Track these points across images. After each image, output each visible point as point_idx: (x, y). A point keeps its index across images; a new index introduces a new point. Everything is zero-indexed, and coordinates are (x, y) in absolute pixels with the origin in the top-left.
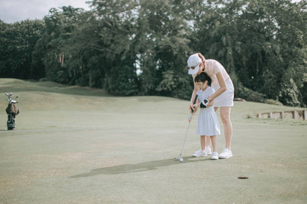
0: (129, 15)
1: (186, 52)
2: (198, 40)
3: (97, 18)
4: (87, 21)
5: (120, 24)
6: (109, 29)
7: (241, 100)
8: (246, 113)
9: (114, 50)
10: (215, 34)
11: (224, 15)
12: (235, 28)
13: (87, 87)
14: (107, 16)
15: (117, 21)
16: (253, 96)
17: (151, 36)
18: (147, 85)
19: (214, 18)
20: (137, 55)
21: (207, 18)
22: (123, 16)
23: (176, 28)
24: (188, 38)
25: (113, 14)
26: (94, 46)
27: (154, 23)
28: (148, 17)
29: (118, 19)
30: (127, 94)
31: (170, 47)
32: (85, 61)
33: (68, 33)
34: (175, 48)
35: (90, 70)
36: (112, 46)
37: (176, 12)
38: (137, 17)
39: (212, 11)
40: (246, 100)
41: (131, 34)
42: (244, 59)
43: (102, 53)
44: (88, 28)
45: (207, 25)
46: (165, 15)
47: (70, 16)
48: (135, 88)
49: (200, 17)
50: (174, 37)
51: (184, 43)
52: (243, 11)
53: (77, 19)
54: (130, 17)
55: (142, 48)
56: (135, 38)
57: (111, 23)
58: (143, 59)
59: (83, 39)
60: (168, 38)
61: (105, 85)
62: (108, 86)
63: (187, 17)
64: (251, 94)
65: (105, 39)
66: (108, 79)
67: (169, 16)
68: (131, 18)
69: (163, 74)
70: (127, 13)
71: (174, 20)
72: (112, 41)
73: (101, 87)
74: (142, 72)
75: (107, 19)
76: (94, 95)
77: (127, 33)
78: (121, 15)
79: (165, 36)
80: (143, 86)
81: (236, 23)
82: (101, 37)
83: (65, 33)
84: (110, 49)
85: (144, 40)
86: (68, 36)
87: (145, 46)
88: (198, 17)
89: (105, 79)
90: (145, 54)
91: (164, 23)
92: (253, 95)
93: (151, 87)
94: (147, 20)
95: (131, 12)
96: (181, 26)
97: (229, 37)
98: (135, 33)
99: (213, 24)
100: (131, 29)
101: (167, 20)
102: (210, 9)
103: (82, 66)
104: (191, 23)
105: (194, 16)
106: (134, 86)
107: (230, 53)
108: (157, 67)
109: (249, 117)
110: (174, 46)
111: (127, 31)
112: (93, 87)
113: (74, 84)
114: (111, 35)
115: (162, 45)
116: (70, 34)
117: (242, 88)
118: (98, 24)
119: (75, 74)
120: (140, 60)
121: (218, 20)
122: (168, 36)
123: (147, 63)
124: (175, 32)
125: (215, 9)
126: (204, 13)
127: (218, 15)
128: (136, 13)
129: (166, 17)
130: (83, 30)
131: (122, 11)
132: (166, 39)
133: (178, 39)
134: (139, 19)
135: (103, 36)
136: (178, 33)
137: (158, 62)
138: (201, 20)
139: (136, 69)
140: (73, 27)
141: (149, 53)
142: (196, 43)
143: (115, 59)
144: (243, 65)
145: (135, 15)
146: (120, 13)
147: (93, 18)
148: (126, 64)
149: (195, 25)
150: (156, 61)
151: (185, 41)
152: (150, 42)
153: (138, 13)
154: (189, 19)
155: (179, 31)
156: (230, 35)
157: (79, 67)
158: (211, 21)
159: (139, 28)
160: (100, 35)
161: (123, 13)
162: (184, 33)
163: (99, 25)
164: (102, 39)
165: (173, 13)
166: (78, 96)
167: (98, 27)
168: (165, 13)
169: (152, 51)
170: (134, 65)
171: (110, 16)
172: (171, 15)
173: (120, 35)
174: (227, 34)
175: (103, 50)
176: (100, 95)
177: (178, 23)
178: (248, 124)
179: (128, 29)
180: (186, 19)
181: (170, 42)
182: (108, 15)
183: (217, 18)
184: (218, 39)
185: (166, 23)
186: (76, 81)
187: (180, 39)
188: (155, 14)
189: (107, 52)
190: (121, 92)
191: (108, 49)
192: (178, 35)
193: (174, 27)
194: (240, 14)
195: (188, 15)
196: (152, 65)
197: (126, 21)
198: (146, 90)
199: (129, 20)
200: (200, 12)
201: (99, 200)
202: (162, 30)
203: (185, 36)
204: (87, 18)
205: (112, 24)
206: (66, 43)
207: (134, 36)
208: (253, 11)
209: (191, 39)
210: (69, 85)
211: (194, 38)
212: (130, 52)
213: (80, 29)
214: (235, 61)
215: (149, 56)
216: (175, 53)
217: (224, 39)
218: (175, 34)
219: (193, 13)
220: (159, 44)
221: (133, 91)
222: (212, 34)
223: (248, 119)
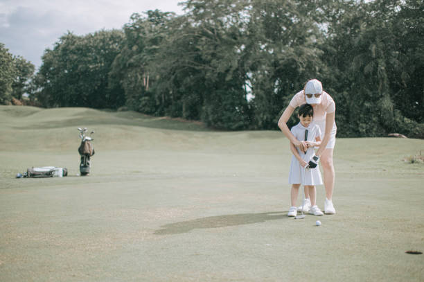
0: (236, 19)
1: (317, 68)
2: (335, 50)
3: (193, 25)
4: (180, 29)
5: (224, 32)
6: (209, 39)
7: (400, 137)
8: (409, 156)
9: (216, 68)
10: (360, 41)
11: (373, 13)
12: (390, 32)
13: (179, 119)
14: (206, 21)
15: (220, 28)
16: (417, 131)
17: (267, 48)
18: (261, 115)
19: (359, 18)
20: (247, 74)
21: (348, 19)
22: (228, 21)
23: (302, 34)
24: (319, 47)
25: (214, 18)
26: (189, 63)
27: (272, 29)
28: (262, 20)
29: (222, 25)
30: (233, 127)
31: (295, 61)
32: (177, 83)
33: (154, 47)
34: (301, 63)
35: (185, 95)
36: (214, 61)
37: (302, 12)
38: (247, 21)
39: (355, 8)
40: (406, 135)
41: (239, 44)
42: (404, 75)
43: (199, 72)
44: (180, 39)
45: (348, 28)
46: (286, 17)
47: (157, 23)
48: (246, 119)
49: (337, 17)
50: (301, 47)
51: (314, 55)
52: (402, 7)
53: (166, 27)
54: (237, 22)
55: (255, 63)
56: (245, 50)
57: (212, 30)
58: (257, 79)
59: (174, 54)
60: (292, 49)
61: (203, 116)
62: (208, 116)
63: (318, 18)
64: (415, 126)
65: (204, 53)
66: (207, 108)
67: (292, 18)
68: (239, 22)
69: (284, 100)
70: (233, 16)
71: (299, 22)
72: (213, 55)
73: (198, 119)
74: (254, 97)
75: (207, 26)
76: (189, 129)
77: (234, 44)
78: (225, 19)
79: (287, 46)
80: (257, 116)
81: (391, 24)
82: (198, 50)
83: (151, 46)
84: (210, 66)
85: (258, 54)
86: (155, 49)
87: (259, 62)
88: (334, 17)
89: (204, 108)
90: (259, 72)
91: (284, 29)
92: (418, 128)
93: (267, 118)
94: (261, 25)
95: (239, 15)
96: (310, 31)
97: (381, 45)
98: (244, 44)
99: (358, 27)
100: (239, 38)
101: (289, 24)
102: (352, 5)
103: (173, 91)
104: (324, 27)
105: (329, 17)
106: (243, 117)
107: (383, 68)
108: (276, 90)
109: (413, 162)
110: (300, 60)
111: (234, 41)
112: (187, 118)
113: (162, 114)
114: (212, 47)
115: (283, 59)
116: (157, 47)
117: (400, 119)
118: (194, 33)
119: (163, 100)
120: (252, 81)
121: (364, 21)
122: (292, 46)
123: (262, 84)
124: (302, 40)
125: (359, 5)
126: (343, 11)
127: (365, 14)
128: (245, 15)
129: (288, 20)
130: (174, 42)
131: (227, 14)
132: (288, 51)
133: (305, 50)
134: (249, 23)
135: (201, 49)
136: (306, 41)
137: (277, 83)
138: (338, 22)
139: (246, 93)
140: (161, 38)
141: (265, 69)
142: (331, 55)
143: (217, 80)
144: (402, 84)
145: (244, 18)
146: (223, 16)
147: (188, 24)
148: (233, 86)
149: (329, 29)
150: (275, 81)
151: (316, 53)
152: (265, 55)
153: (249, 16)
154: (321, 22)
155: (307, 39)
156: (383, 41)
157: (169, 91)
158: (353, 23)
159: (250, 37)
160: (198, 47)
161: (228, 16)
162: (315, 41)
163: (196, 34)
164: (200, 53)
165: (298, 13)
166: (168, 131)
167: (194, 37)
168: (287, 14)
169: (268, 68)
170: (243, 87)
171: (211, 21)
172: (295, 16)
173: (224, 48)
174: (378, 40)
175: (200, 68)
176: (196, 129)
177: (306, 28)
178: (412, 171)
179: (235, 39)
180: (317, 21)
181: (294, 54)
182: (208, 20)
183: (362, 17)
184: (364, 49)
185: (288, 28)
186: (166, 110)
187: (308, 50)
188: (273, 16)
189: (206, 71)
190: (225, 125)
191: (207, 67)
192: (306, 44)
193: (300, 34)
194: (396, 11)
195: (321, 16)
196: (268, 87)
197: (232, 27)
198: (260, 123)
199: (236, 26)
200: (338, 11)
201: (208, 275)
202: (282, 37)
203: (315, 45)
204: (179, 25)
205: (214, 33)
206: (152, 60)
207: (243, 47)
208: (418, 5)
209: (325, 50)
210: (156, 116)
211: (329, 48)
212: (237, 69)
213: (171, 40)
214: (391, 79)
215: (264, 74)
216: (301, 69)
217: (373, 48)
218: (302, 43)
219: (327, 13)
220: (279, 57)
221: (242, 123)
222: (356, 41)
223: (412, 165)
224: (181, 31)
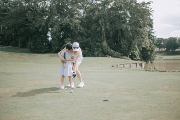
0: (44, 4)
1: (78, 28)
2: (86, 21)
3: (24, 5)
4: (18, 6)
5: (39, 9)
6: (31, 12)
7: (109, 57)
8: (112, 64)
9: (35, 25)
10: (95, 18)
11: (100, 8)
12: (107, 15)
13: (17, 47)
14: (30, 4)
15: (37, 7)
16: (115, 55)
17: (57, 18)
18: (55, 47)
19: (95, 9)
20: (49, 29)
21: (91, 9)
22: (40, 4)
23: (73, 13)
24: (79, 19)
25: (34, 3)
26: (22, 22)
27: (60, 10)
28: (56, 6)
29: (38, 6)
30: (43, 52)
31: (69, 25)
32: (16, 31)
33: (5, 13)
34: (72, 26)
35: (20, 37)
36: (34, 22)
37: (73, 4)
38: (49, 5)
39: (94, 5)
40: (111, 56)
41: (46, 16)
42: (111, 33)
43: (27, 26)
44: (18, 10)
45: (91, 13)
46: (66, 5)
47: (7, 2)
48: (48, 48)
49: (87, 8)
50: (72, 19)
51: (77, 22)
52: (111, 6)
53: (11, 5)
54: (45, 5)
55: (52, 24)
56: (48, 18)
57: (33, 8)
58: (53, 31)
59: (15, 17)
60: (68, 19)
61: (28, 46)
62: (30, 47)
63: (79, 7)
64: (115, 53)
65: (29, 18)
66: (30, 43)
67: (69, 6)
68: (46, 6)
69: (65, 41)
70: (43, 3)
71: (71, 8)
72: (34, 19)
73: (26, 48)
74: (52, 39)
75: (31, 6)
76: (21, 52)
77: (43, 15)
78: (39, 4)
79: (66, 18)
80: (53, 47)
81: (107, 12)
82: (26, 16)
83: (3, 13)
84: (32, 24)
85: (53, 20)
86: (5, 14)
87: (54, 23)
88: (85, 7)
89: (29, 43)
90: (54, 28)
91: (65, 10)
92: (116, 54)
93: (57, 48)
94: (55, 8)
95: (46, 2)
96: (76, 12)
97: (103, 20)
98: (48, 15)
99: (94, 12)
100: (45, 13)
101: (67, 8)
102: (92, 3)
103: (14, 34)
104: (81, 11)
105: (83, 7)
106: (47, 47)
107: (104, 30)
108: (61, 36)
109: (113, 67)
110: (71, 24)
111: (43, 14)
112: (21, 47)
113: (8, 45)
114: (33, 16)
115: (65, 23)
116: (6, 14)
117: (110, 50)
118: (24, 8)
119: (9, 39)
120: (51, 32)
121: (97, 10)
122: (68, 18)
123: (55, 34)
124: (72, 16)
125: (95, 4)
126: (89, 5)
127: (97, 7)
128: (48, 3)
129: (67, 7)
130: (15, 12)
131: (40, 2)
132: (67, 20)
133: (74, 20)
134: (50, 6)
135: (28, 16)
136: (74, 16)
137: (62, 34)
138: (87, 10)
139: (48, 37)
140: (8, 9)
141: (57, 27)
142: (84, 23)
143: (35, 30)
144: (111, 37)
145: (48, 4)
146: (39, 2)
147: (22, 4)
148: (42, 33)
149: (84, 12)
150: (61, 32)
151: (78, 22)
152: (57, 21)
153: (50, 3)
154: (81, 9)
155: (74, 15)
156: (104, 19)
157: (12, 35)
158: (93, 11)
159: (50, 12)
160: (26, 15)
161: (41, 2)
162: (78, 17)
163: (25, 9)
164: (27, 18)
165: (71, 4)
166: (12, 53)
167: (25, 10)
168: (66, 4)
169: (58, 27)
170: (47, 34)
171: (33, 4)
172: (70, 5)
173: (38, 16)
174: (102, 19)
175: (27, 24)
176: (26, 52)
177: (74, 11)
178: (112, 70)
179: (44, 13)
180: (79, 8)
181: (69, 21)
182: (31, 3)
183: (96, 9)
184: (97, 21)
185: (66, 10)
186: (10, 43)
187: (75, 20)
188: (60, 4)
189: (30, 26)
190: (39, 51)
191: (30, 24)
192: (74, 18)
193: (72, 13)
194: (109, 7)
195: (80, 6)
196: (58, 35)
197: (42, 7)
198: (54, 50)
199: (44, 7)
200: (87, 5)
201: (19, 116)
202: (64, 14)
203: (78, 18)
204: (17, 4)
206: (4, 19)
207: (47, 17)
208: (116, 6)
209: (81, 20)
210: (5, 46)
211: (83, 20)
212: (44, 26)
213: (13, 11)
214: (106, 34)
215: (56, 29)
216: (72, 28)
217: (100, 22)
218: (72, 17)
219: (83, 5)
220: (63, 22)
221: (46, 50)
222: (94, 18)
224: (18, 7)
